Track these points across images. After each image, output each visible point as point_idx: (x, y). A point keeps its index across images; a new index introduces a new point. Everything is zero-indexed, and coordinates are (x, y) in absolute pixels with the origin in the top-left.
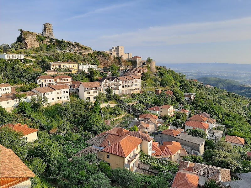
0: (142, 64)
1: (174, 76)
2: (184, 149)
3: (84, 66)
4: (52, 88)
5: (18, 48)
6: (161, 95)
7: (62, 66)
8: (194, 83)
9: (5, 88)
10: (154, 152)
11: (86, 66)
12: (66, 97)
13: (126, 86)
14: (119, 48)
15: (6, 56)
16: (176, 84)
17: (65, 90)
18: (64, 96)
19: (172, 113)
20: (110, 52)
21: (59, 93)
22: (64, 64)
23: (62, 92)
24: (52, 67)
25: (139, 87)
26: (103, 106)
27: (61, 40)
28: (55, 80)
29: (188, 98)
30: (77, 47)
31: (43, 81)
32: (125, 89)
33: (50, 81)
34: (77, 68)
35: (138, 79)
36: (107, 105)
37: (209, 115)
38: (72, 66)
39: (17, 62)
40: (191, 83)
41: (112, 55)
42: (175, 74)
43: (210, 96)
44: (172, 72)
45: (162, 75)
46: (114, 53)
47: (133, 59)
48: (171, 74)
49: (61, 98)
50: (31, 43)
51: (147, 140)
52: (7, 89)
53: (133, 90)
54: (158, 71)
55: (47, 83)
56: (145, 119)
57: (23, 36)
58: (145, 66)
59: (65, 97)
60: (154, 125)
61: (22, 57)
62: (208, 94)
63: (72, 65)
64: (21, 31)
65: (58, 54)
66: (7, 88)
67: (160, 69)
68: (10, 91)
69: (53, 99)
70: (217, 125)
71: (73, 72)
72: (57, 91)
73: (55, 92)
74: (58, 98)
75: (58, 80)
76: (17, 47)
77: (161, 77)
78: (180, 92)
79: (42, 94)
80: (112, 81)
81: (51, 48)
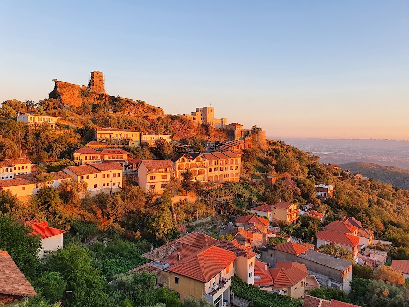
0: (243, 134)
1: (299, 156)
2: (314, 278)
3: (150, 136)
4: (94, 168)
5: (50, 108)
6: (275, 186)
7: (114, 136)
8: (335, 170)
9: (21, 166)
10: (259, 277)
11: (153, 136)
12: (116, 184)
13: (216, 170)
14: (207, 109)
15: (29, 117)
16: (302, 170)
17: (116, 172)
18: (113, 182)
19: (295, 217)
20: (193, 116)
21: (106, 176)
22: (118, 133)
23: (111, 175)
24: (98, 136)
25: (238, 171)
26: (176, 199)
27: (116, 96)
28: (102, 157)
29: (322, 193)
30: (140, 108)
31: (82, 157)
32: (213, 173)
33: (94, 157)
34: (138, 139)
35: (235, 158)
36: (183, 198)
37: (359, 223)
38: (131, 136)
39: (45, 128)
40: (329, 171)
41: (196, 121)
42: (300, 153)
43: (361, 192)
44: (294, 150)
45: (278, 154)
46: (199, 118)
47: (230, 127)
48: (293, 153)
49: (108, 184)
50: (70, 100)
51: (245, 256)
52: (25, 168)
53: (227, 176)
54: (271, 147)
55: (89, 161)
56: (247, 225)
57: (59, 90)
58: (248, 138)
59: (114, 184)
60: (262, 235)
61: (54, 120)
62: (359, 189)
63: (131, 133)
64: (56, 82)
65: (110, 117)
66: (24, 165)
67: (274, 144)
68: (29, 171)
69: (95, 186)
70: (376, 242)
71: (131, 145)
72: (103, 172)
73: (99, 175)
74: (104, 185)
75: (106, 157)
76: (48, 106)
77: (276, 158)
78: (308, 182)
79: (79, 177)
80: (193, 159)
81: (101, 108)
